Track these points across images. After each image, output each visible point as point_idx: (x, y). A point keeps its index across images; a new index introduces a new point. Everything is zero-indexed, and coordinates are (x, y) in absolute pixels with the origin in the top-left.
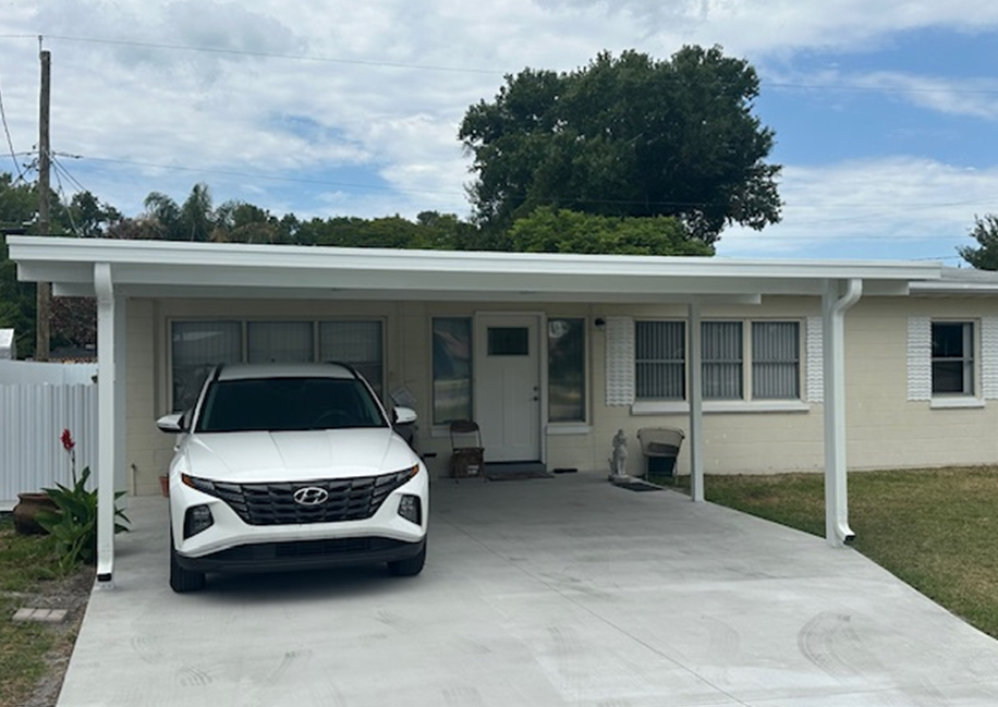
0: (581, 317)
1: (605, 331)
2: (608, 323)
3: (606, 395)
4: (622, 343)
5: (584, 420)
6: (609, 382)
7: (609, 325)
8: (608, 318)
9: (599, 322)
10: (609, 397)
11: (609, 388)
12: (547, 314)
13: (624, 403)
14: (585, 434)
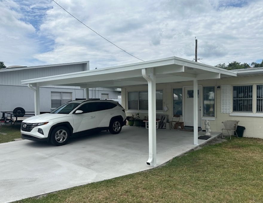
0: (213, 86)
1: (221, 90)
2: (222, 87)
3: (221, 110)
4: (227, 93)
5: (214, 116)
6: (222, 106)
7: (222, 88)
8: (222, 86)
9: (219, 87)
10: (222, 110)
11: (222, 107)
12: (202, 86)
13: (227, 112)
14: (214, 121)
